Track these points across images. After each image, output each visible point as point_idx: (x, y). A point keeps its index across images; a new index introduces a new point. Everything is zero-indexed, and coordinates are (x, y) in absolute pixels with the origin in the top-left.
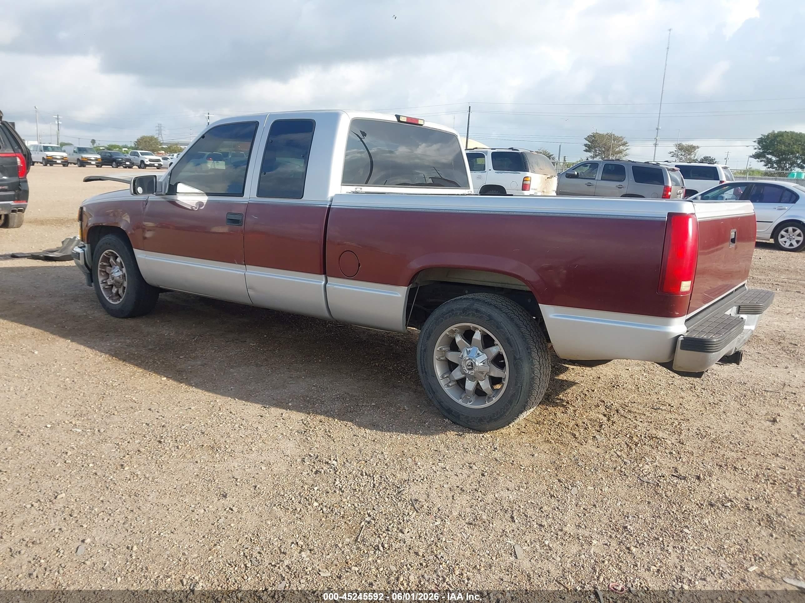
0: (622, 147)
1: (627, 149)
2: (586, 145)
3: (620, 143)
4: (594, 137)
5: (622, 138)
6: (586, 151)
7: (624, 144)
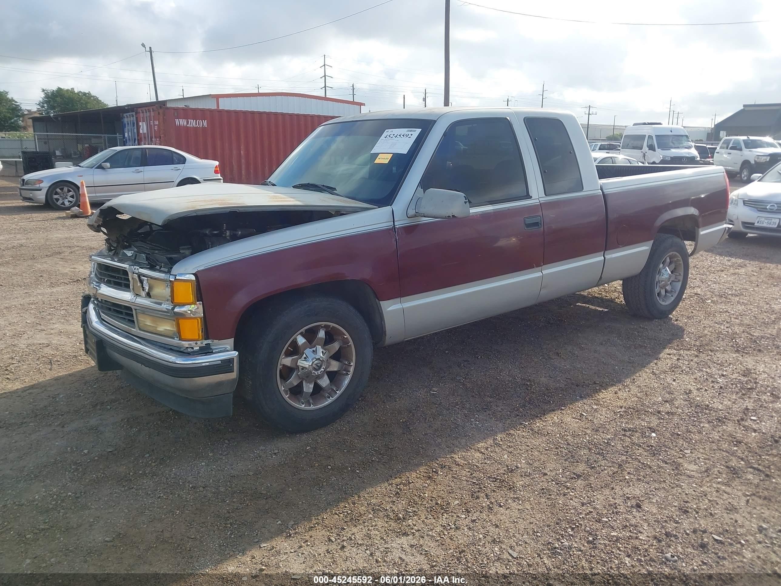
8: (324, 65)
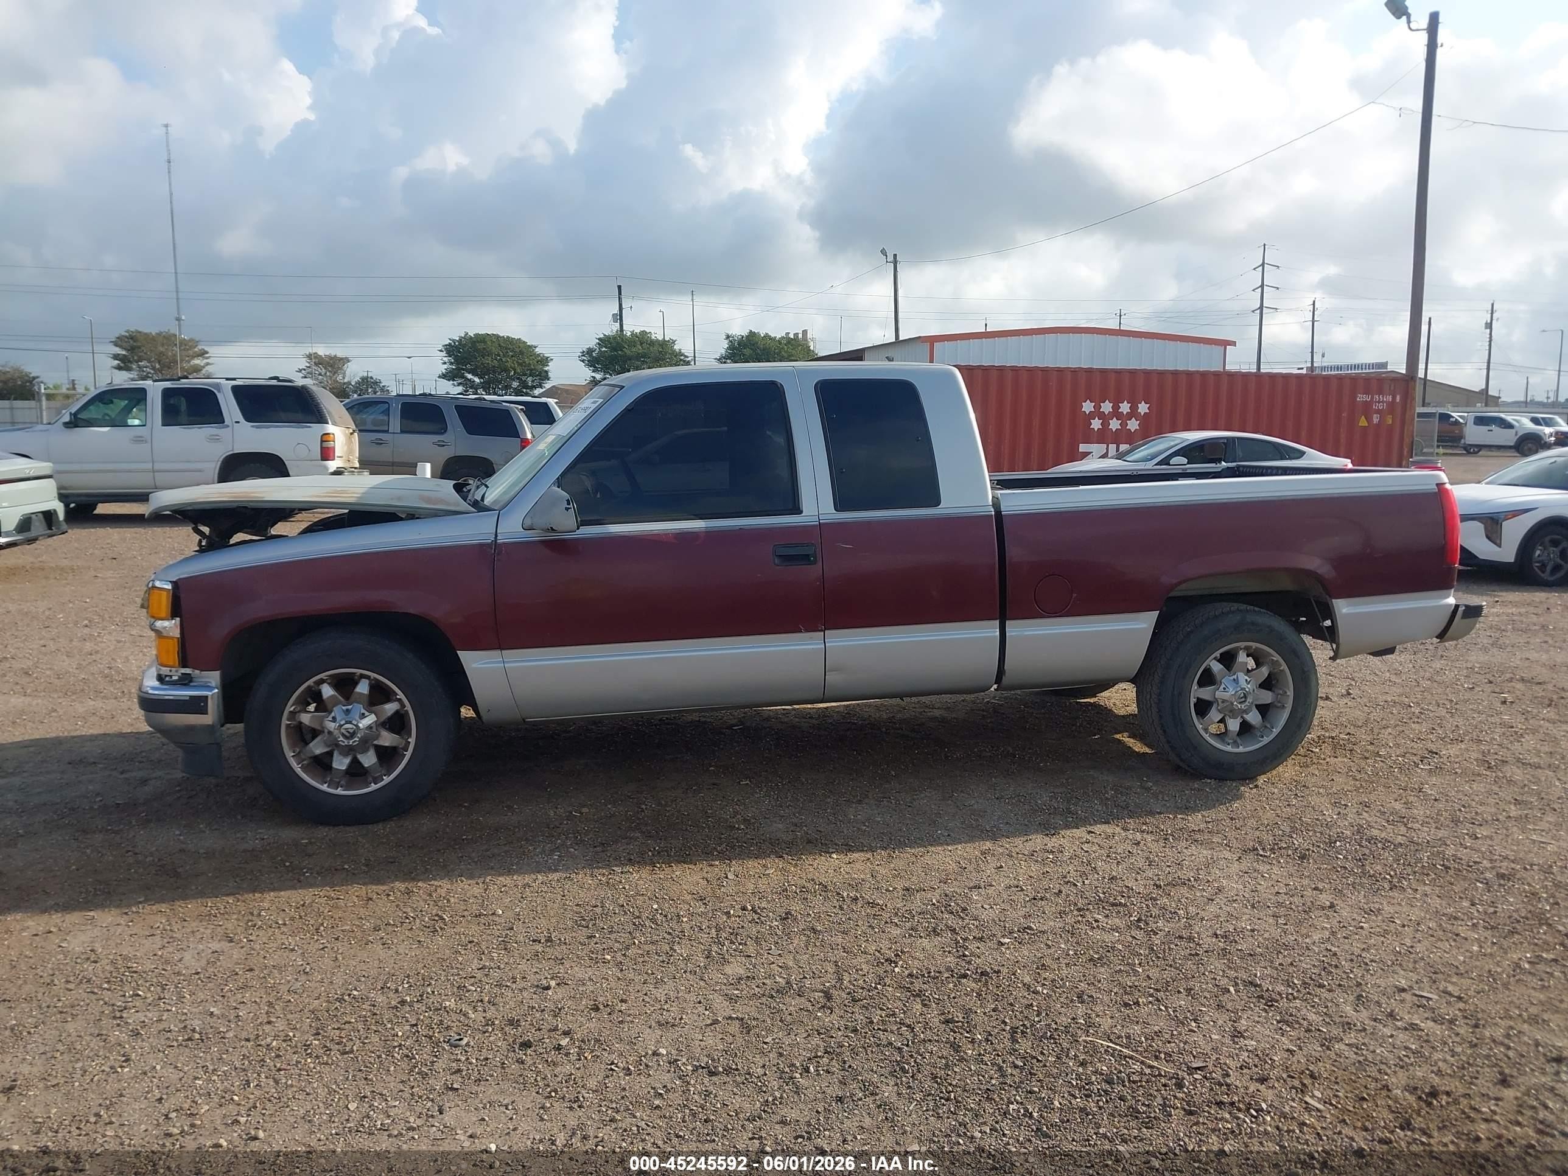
0: (197, 361)
1: (208, 364)
2: (116, 357)
3: (191, 352)
4: (132, 338)
5: (197, 343)
6: (119, 368)
7: (203, 354)
8: (1263, 265)
